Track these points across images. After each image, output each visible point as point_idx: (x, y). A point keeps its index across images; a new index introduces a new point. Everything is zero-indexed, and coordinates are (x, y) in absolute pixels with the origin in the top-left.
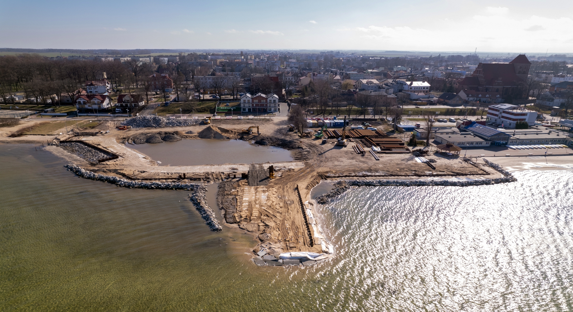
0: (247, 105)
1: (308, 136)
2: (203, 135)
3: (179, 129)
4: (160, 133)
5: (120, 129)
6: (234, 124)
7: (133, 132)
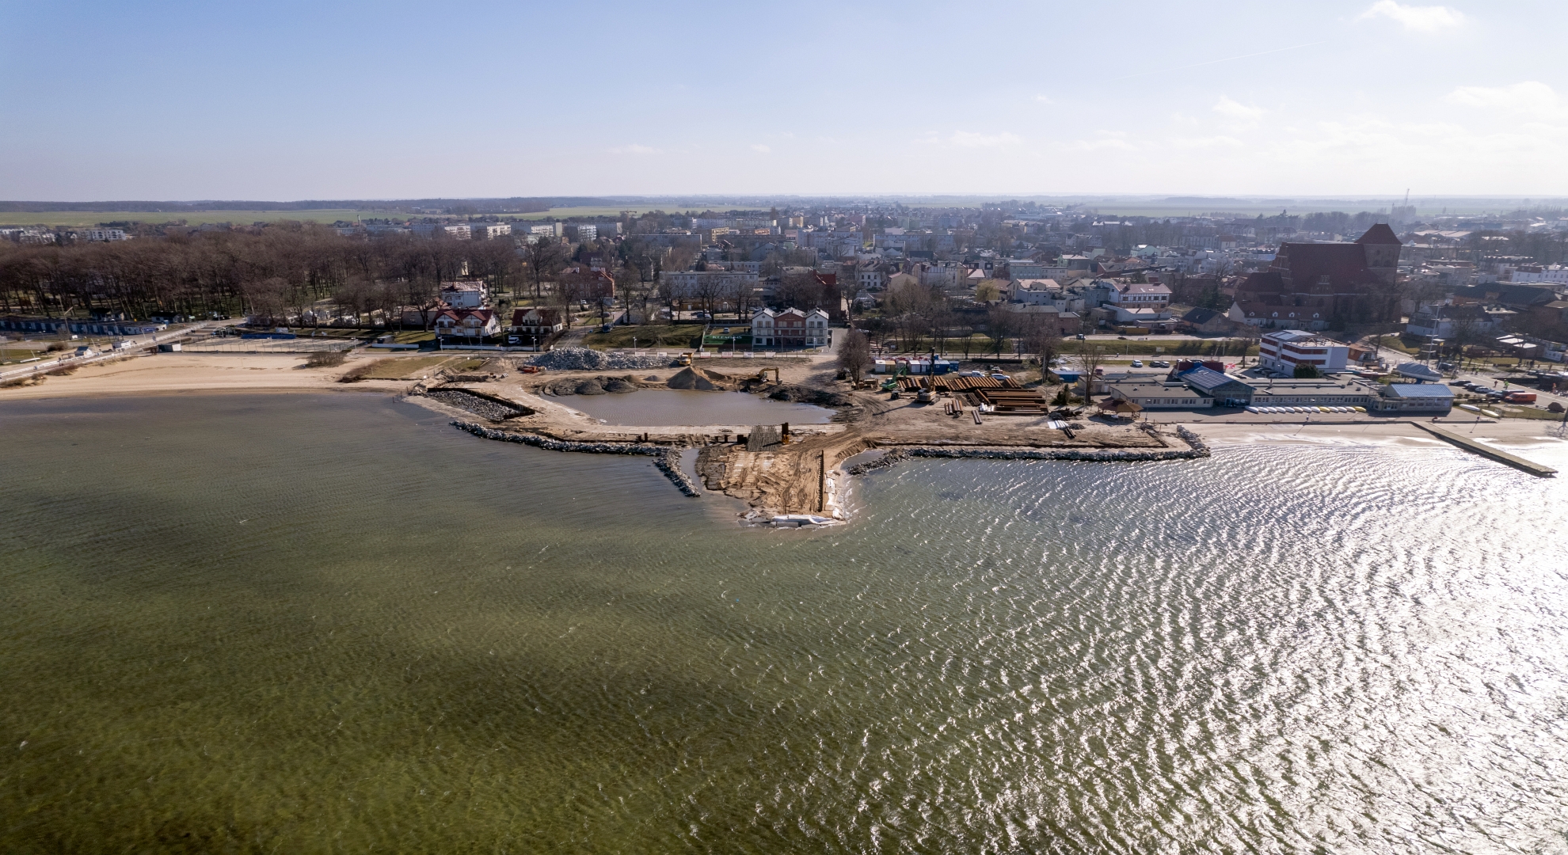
0: (764, 332)
1: (867, 386)
2: (674, 383)
3: (634, 373)
4: (599, 378)
5: (526, 372)
6: (736, 366)
7: (549, 377)
